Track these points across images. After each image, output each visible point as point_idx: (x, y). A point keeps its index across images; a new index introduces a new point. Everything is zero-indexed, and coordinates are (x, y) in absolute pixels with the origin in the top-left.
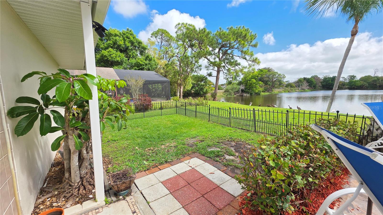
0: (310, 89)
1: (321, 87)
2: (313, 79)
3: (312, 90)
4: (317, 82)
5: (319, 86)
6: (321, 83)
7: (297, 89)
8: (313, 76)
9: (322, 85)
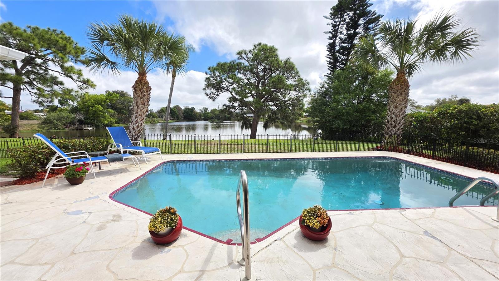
0: (174, 120)
1: (183, 118)
2: (175, 109)
3: (176, 121)
4: (179, 112)
5: (182, 117)
6: (183, 114)
7: (160, 120)
8: (175, 106)
9: (184, 116)
